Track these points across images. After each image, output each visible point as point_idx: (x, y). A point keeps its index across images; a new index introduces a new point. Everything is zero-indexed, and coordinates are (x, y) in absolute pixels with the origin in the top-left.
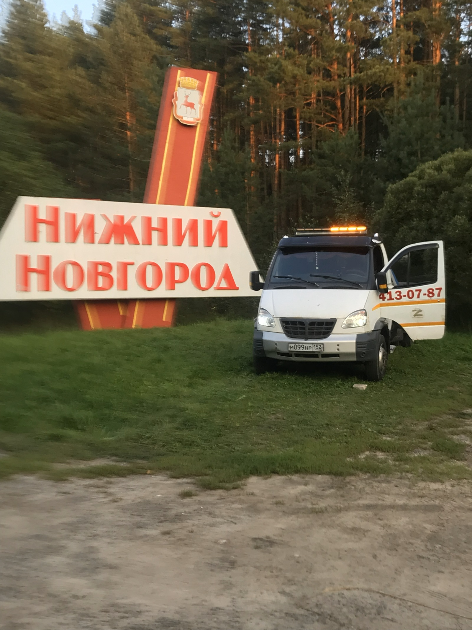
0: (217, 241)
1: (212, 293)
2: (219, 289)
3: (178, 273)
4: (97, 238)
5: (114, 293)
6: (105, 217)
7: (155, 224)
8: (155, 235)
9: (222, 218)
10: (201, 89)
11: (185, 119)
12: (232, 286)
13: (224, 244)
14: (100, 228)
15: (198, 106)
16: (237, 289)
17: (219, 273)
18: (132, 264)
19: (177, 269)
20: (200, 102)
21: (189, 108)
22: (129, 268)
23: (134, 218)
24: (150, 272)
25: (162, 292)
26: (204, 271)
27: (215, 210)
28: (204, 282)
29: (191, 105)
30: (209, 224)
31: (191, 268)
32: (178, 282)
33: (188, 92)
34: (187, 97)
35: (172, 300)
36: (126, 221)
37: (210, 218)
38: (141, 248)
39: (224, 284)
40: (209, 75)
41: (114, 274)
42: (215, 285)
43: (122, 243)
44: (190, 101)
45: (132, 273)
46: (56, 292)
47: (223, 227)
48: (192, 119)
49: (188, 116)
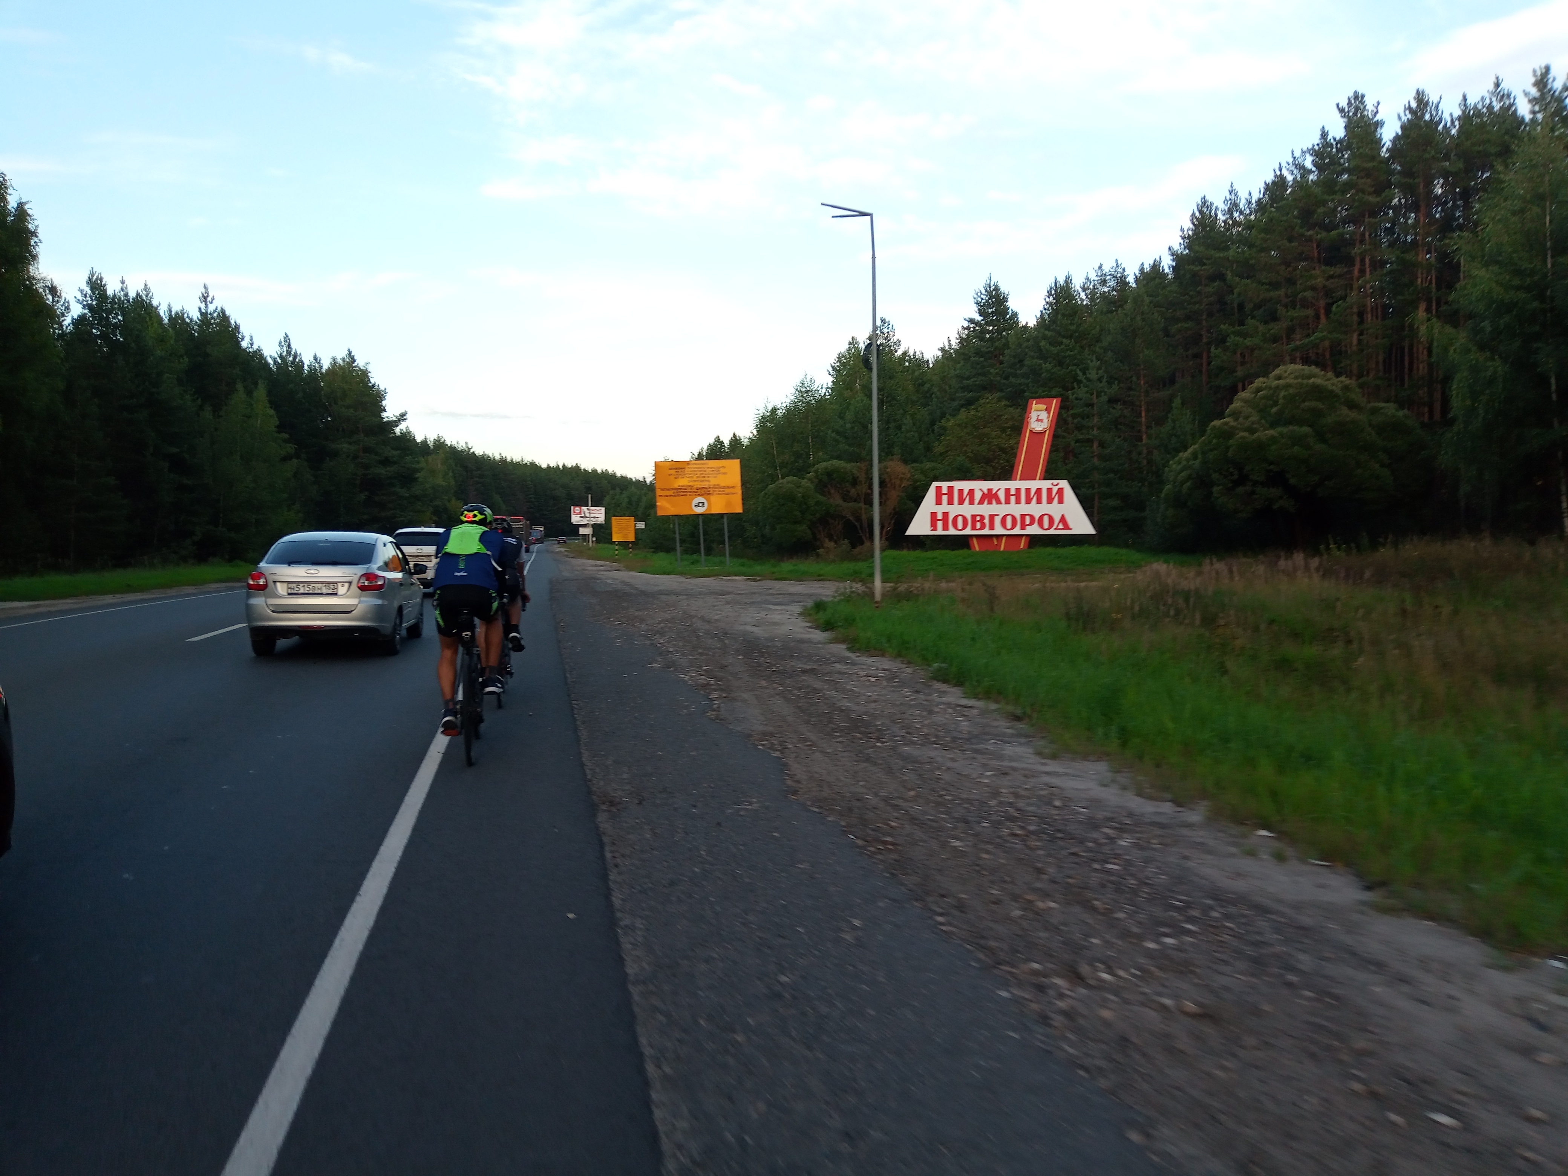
0: (1056, 500)
1: (1052, 532)
2: (1057, 529)
3: (1028, 521)
4: (977, 501)
5: (986, 532)
6: (981, 490)
7: (1013, 492)
8: (1013, 499)
9: (1059, 486)
11: (1037, 429)
12: (1067, 527)
13: (1061, 501)
14: (978, 496)
15: (1046, 421)
17: (1057, 520)
19: (1027, 518)
20: (1048, 417)
21: (1040, 423)
22: (996, 517)
23: (999, 489)
24: (1009, 519)
25: (1017, 531)
26: (1046, 519)
27: (1055, 482)
28: (1046, 525)
29: (1041, 421)
30: (1049, 490)
31: (1037, 517)
32: (1028, 525)
33: (1039, 413)
34: (1038, 416)
35: (1025, 536)
36: (994, 492)
37: (1051, 486)
38: (1004, 506)
39: (1061, 526)
40: (1055, 401)
41: (987, 521)
42: (1055, 527)
43: (992, 503)
44: (1040, 418)
45: (997, 520)
46: (952, 531)
47: (1060, 491)
48: (1041, 429)
49: (1038, 427)
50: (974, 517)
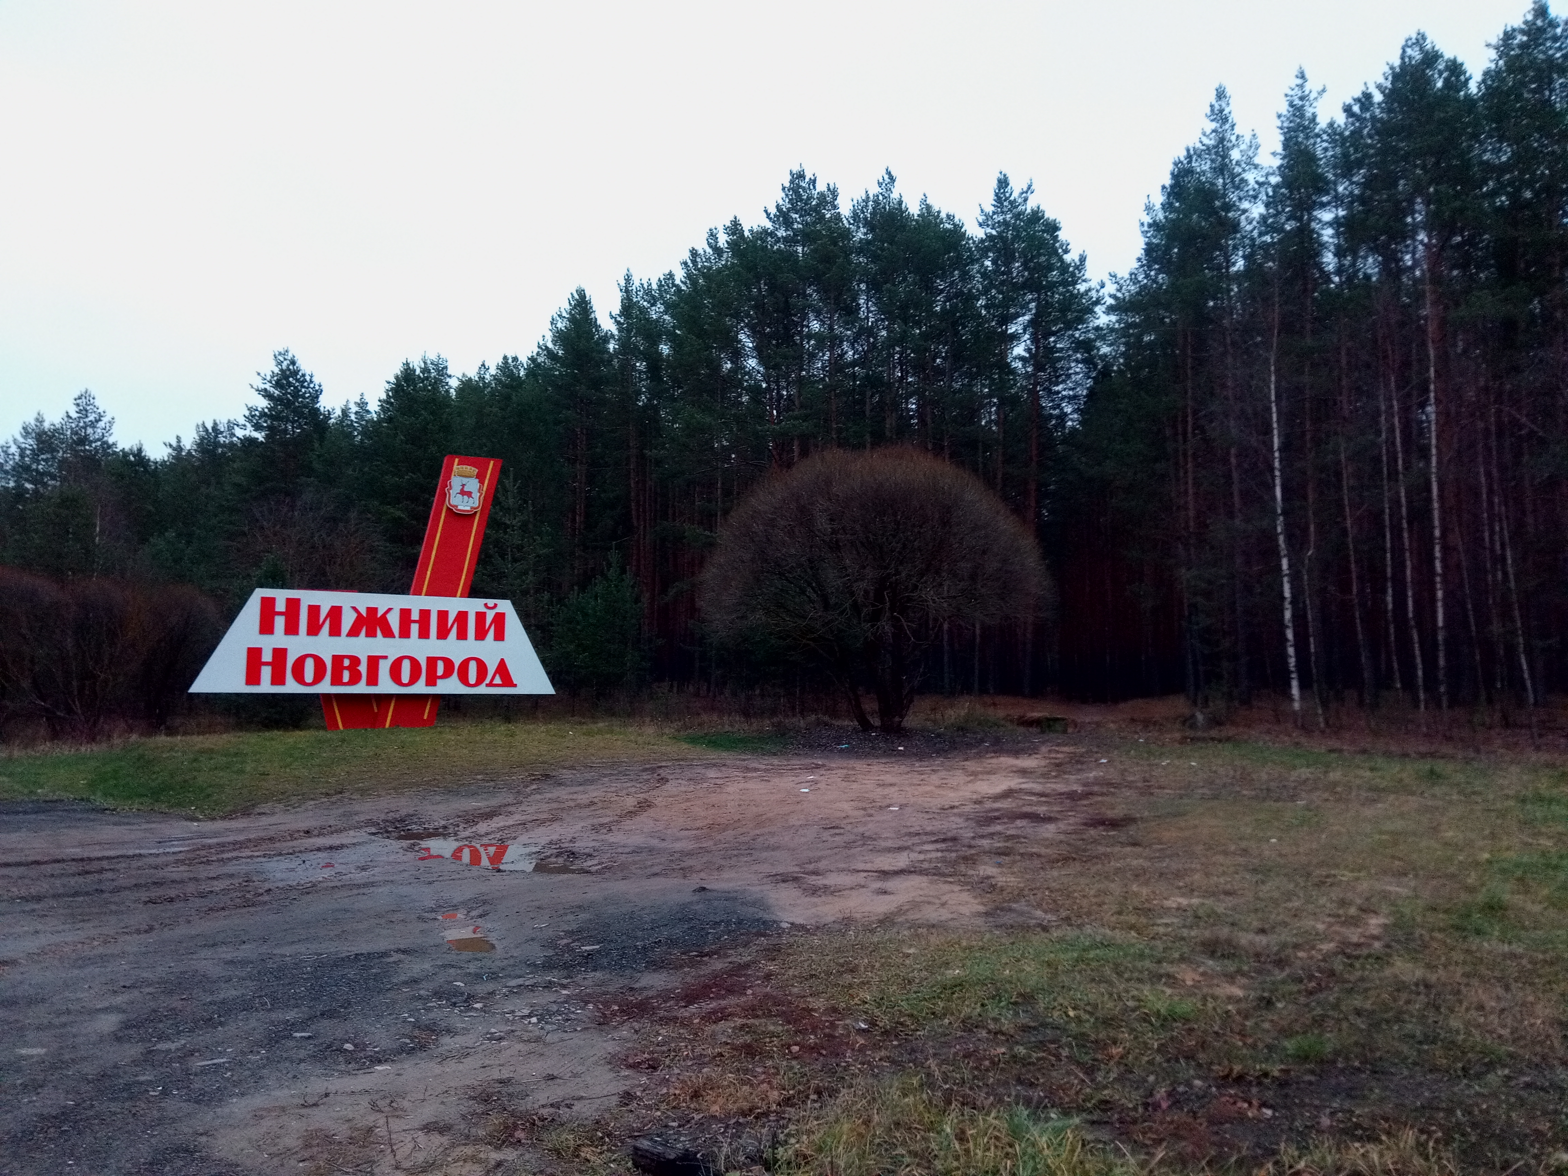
0: (491, 634)
1: (482, 690)
2: (490, 685)
3: (440, 669)
4: (345, 630)
5: (361, 688)
6: (354, 608)
7: (415, 616)
8: (415, 628)
9: (497, 610)
10: (481, 477)
11: (460, 507)
12: (508, 681)
13: (500, 636)
14: (348, 620)
15: (476, 495)
16: (515, 686)
17: (492, 669)
18: (386, 657)
19: (440, 666)
20: (480, 490)
21: (466, 497)
22: (381, 662)
23: (390, 610)
24: (406, 666)
25: (420, 688)
26: (473, 667)
27: (491, 602)
28: (472, 679)
29: (469, 494)
30: (481, 617)
31: (457, 663)
32: (441, 677)
33: (465, 480)
34: (463, 485)
35: (431, 697)
36: (380, 614)
37: (484, 610)
38: (397, 641)
39: (498, 680)
40: (492, 463)
41: (363, 668)
42: (487, 681)
43: (374, 635)
44: (466, 489)
45: (384, 668)
46: (291, 687)
47: (500, 619)
48: (468, 508)
49: (464, 505)
50: (337, 660)
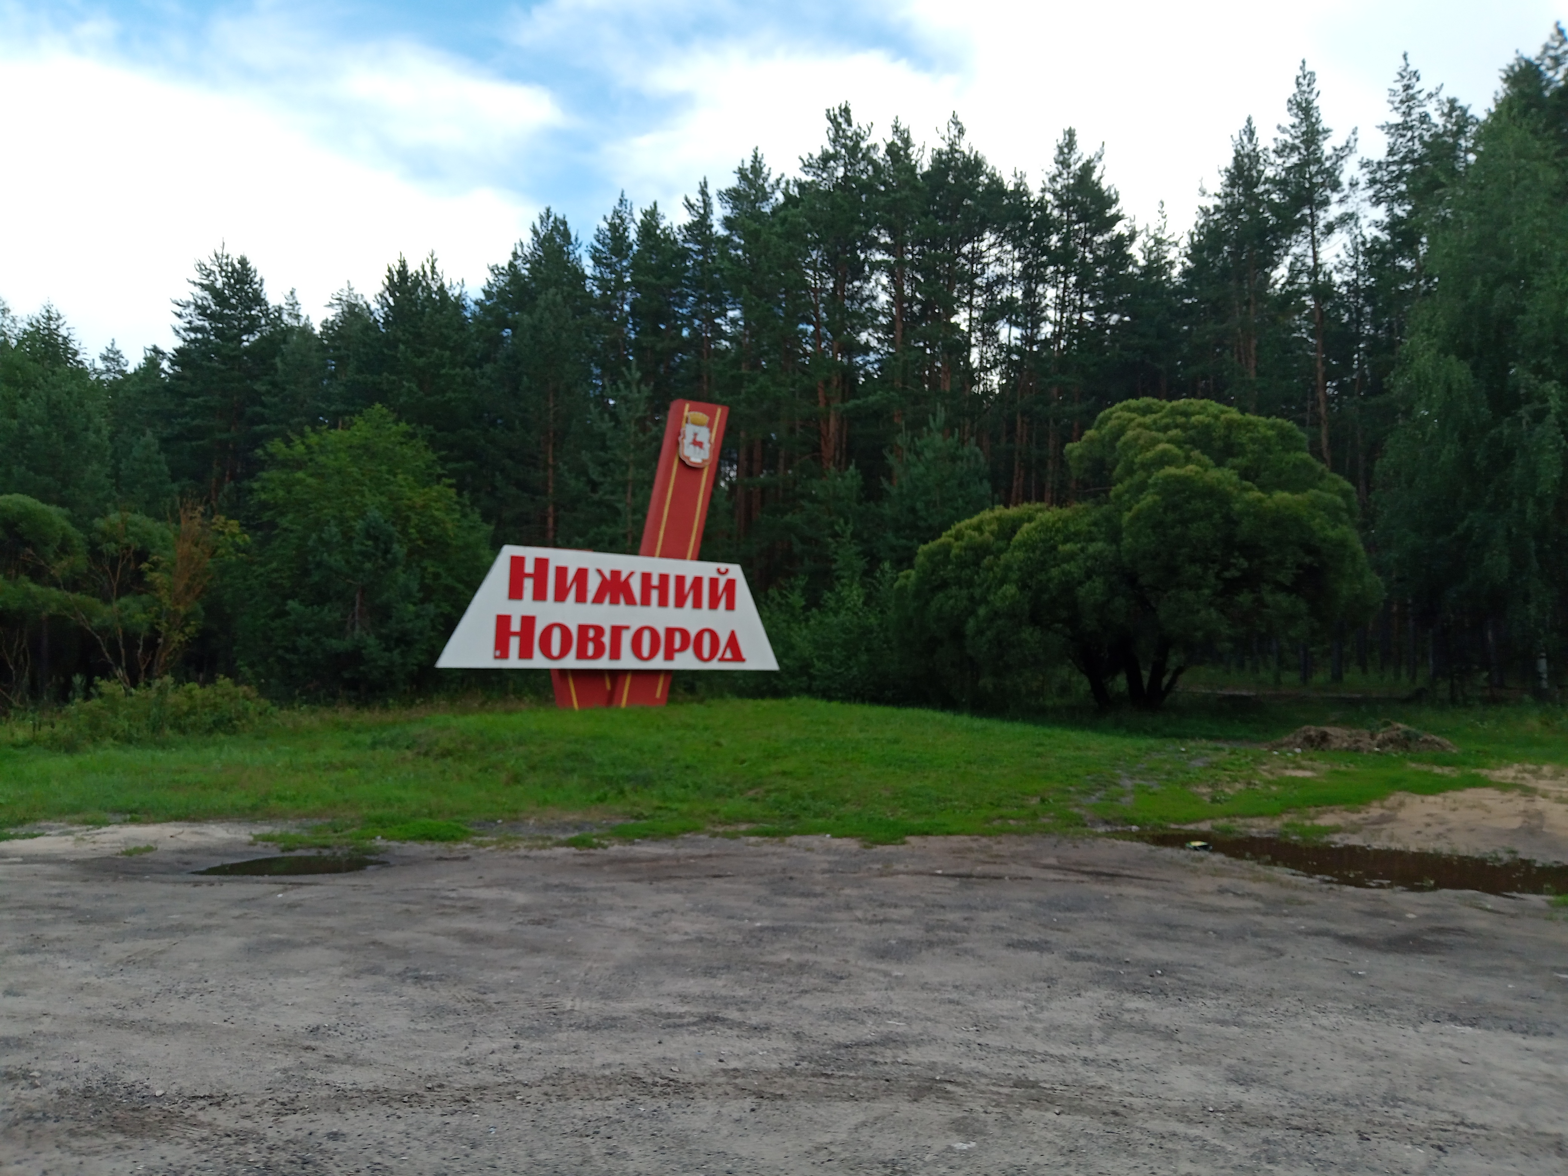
0: (723, 602)
1: (715, 665)
2: (722, 659)
3: (677, 642)
4: (591, 595)
5: (604, 663)
7: (655, 581)
8: (655, 595)
9: (730, 576)
10: (710, 425)
11: (691, 459)
12: (738, 656)
13: (730, 606)
15: (707, 446)
16: (743, 660)
17: (723, 640)
18: (627, 628)
19: (678, 638)
20: (710, 442)
21: (697, 448)
22: (624, 633)
23: (632, 574)
25: (659, 663)
26: (707, 638)
27: (723, 566)
28: (706, 653)
29: (699, 444)
30: (714, 582)
32: (678, 651)
33: (697, 429)
34: (696, 434)
35: (668, 672)
36: (623, 577)
37: (715, 575)
38: (638, 609)
39: (728, 655)
40: (719, 411)
41: (606, 639)
42: (719, 655)
43: (617, 602)
44: (699, 439)
45: (626, 639)
46: (539, 661)
47: (730, 586)
48: (699, 461)
49: (694, 456)
50: (583, 629)
